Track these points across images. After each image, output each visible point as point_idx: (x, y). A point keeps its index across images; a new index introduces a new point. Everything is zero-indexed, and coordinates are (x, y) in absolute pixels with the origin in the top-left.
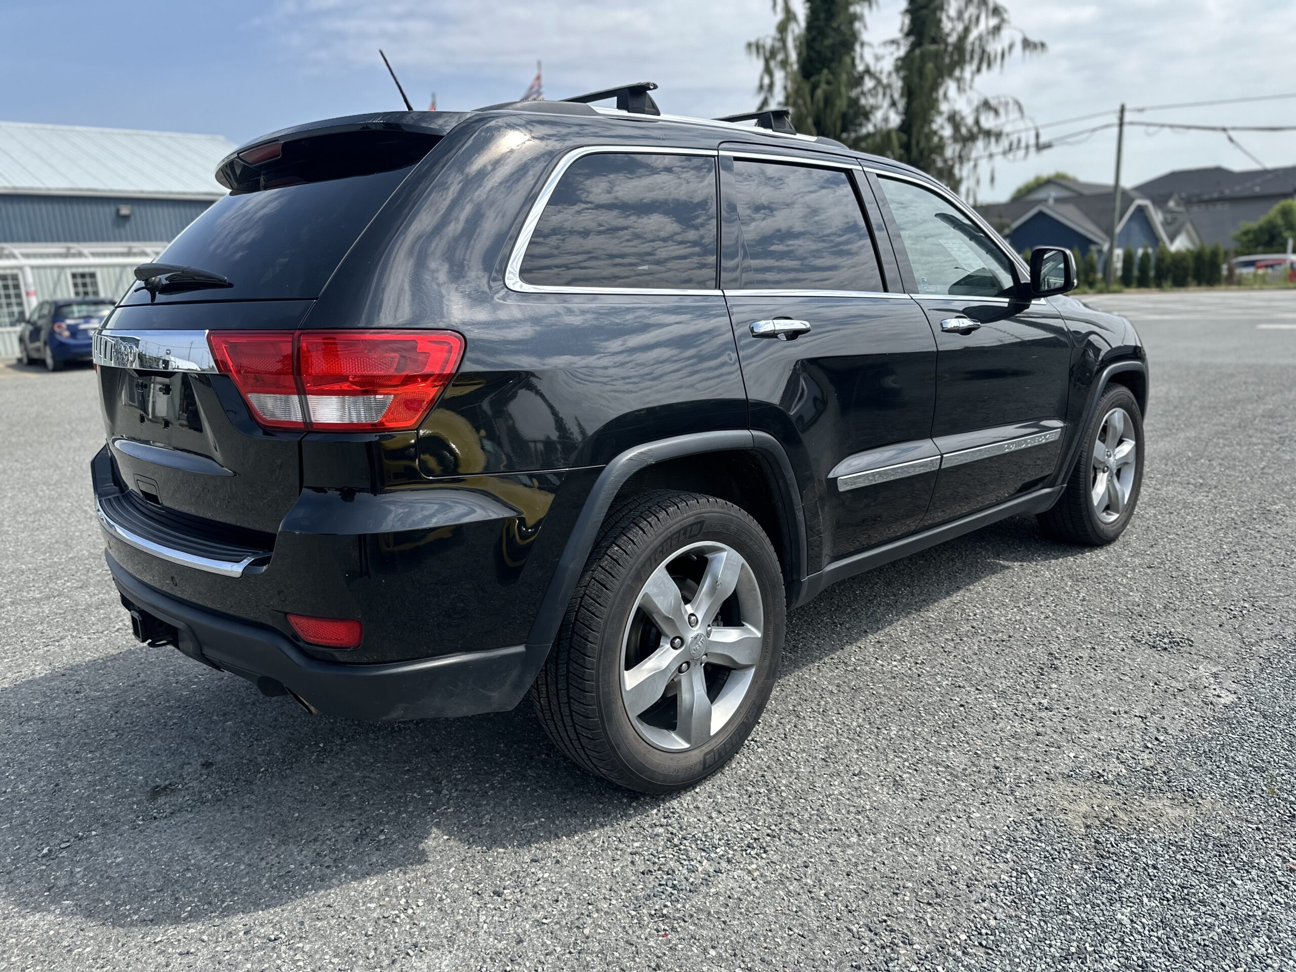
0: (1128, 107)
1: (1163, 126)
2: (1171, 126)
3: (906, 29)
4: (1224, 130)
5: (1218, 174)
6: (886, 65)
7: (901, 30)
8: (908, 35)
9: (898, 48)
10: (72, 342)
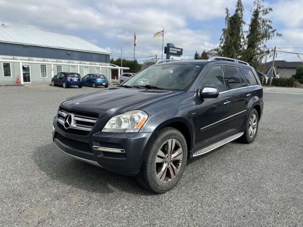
0: (276, 47)
1: (284, 52)
2: (286, 52)
3: (250, 29)
4: (298, 54)
5: (283, 62)
6: (245, 36)
7: (249, 30)
8: (250, 31)
9: (248, 33)
10: (70, 82)
